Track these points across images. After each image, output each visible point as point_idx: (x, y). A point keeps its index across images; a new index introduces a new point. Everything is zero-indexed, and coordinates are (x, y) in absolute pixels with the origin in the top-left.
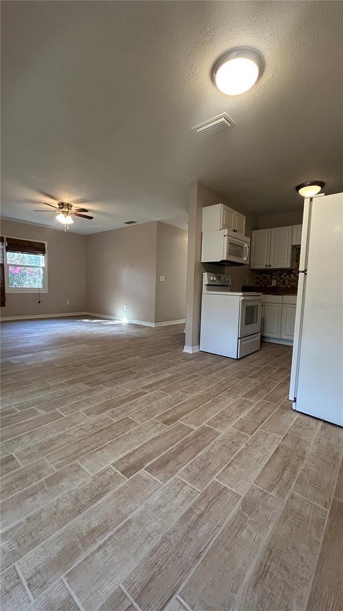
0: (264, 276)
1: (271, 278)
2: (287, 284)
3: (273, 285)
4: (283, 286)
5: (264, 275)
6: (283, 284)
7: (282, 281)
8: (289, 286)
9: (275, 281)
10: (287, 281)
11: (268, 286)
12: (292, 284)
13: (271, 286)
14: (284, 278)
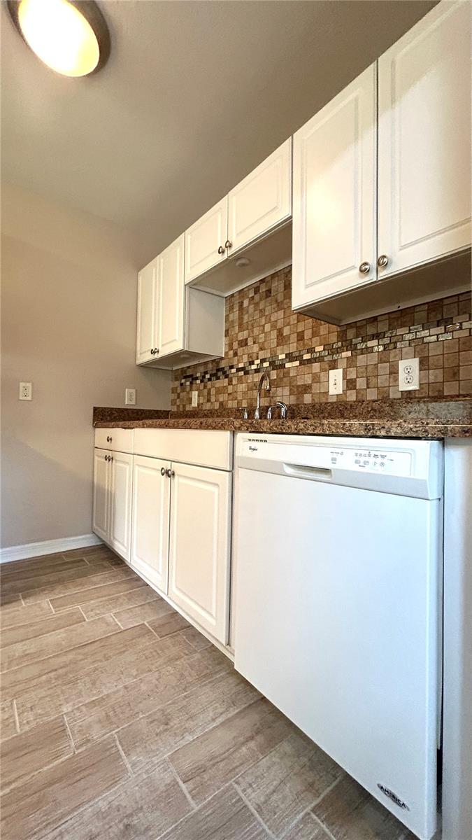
2: (212, 400)
3: (193, 405)
4: (208, 405)
9: (197, 393)
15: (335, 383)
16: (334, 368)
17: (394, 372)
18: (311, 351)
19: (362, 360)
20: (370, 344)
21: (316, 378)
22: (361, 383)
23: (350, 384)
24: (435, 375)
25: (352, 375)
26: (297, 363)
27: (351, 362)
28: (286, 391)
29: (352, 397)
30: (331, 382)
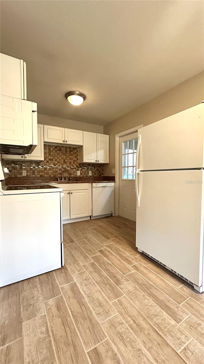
0: (14, 167)
1: (21, 168)
2: (36, 174)
3: (23, 175)
4: (34, 176)
5: (13, 165)
6: (33, 174)
7: (31, 171)
8: (39, 176)
9: (26, 171)
10: (36, 171)
11: (18, 176)
12: (41, 174)
13: (21, 176)
14: (34, 169)
15: (79, 173)
16: (78, 170)
17: (88, 173)
18: (73, 166)
19: (83, 170)
20: (85, 168)
21: (74, 172)
22: (83, 174)
23: (81, 174)
24: (93, 174)
25: (82, 172)
26: (70, 168)
27: (81, 170)
28: (67, 174)
29: (82, 176)
30: (78, 173)
